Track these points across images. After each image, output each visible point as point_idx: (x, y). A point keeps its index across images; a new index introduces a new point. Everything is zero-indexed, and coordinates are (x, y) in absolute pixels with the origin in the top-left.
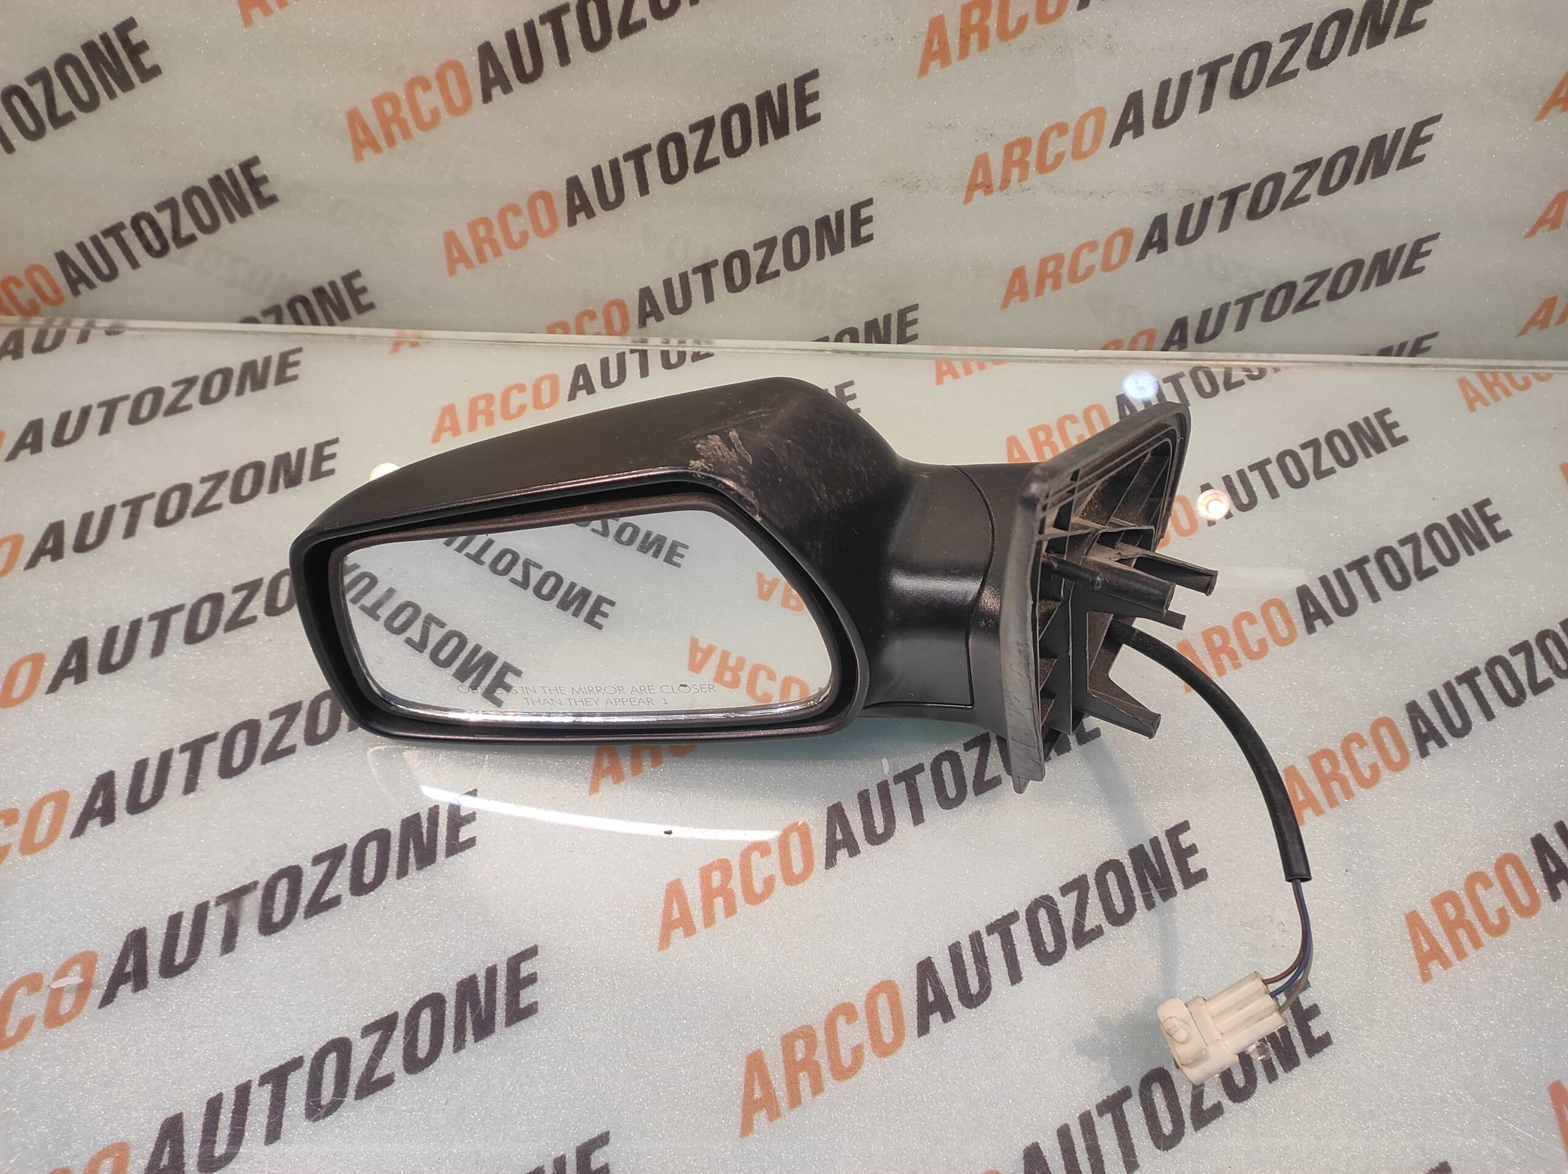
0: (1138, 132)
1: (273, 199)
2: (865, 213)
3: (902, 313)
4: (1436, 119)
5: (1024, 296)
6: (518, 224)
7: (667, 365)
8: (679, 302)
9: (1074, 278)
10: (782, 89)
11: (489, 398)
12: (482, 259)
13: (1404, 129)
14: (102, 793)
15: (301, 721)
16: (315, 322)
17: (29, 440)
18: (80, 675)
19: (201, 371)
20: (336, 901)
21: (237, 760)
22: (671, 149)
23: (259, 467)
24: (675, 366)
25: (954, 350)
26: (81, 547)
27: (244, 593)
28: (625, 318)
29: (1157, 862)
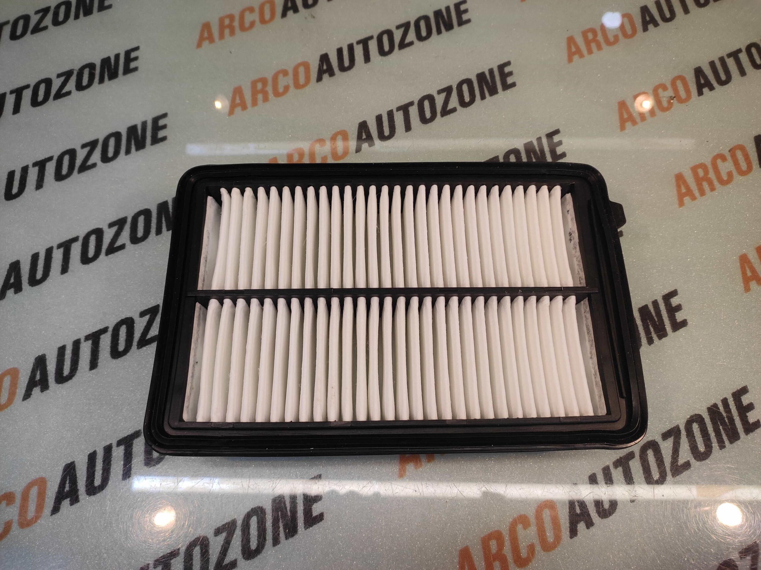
11: (231, 17)
14: (13, 274)
15: (127, 229)
21: (91, 253)
27: (87, 149)
29: (656, 316)
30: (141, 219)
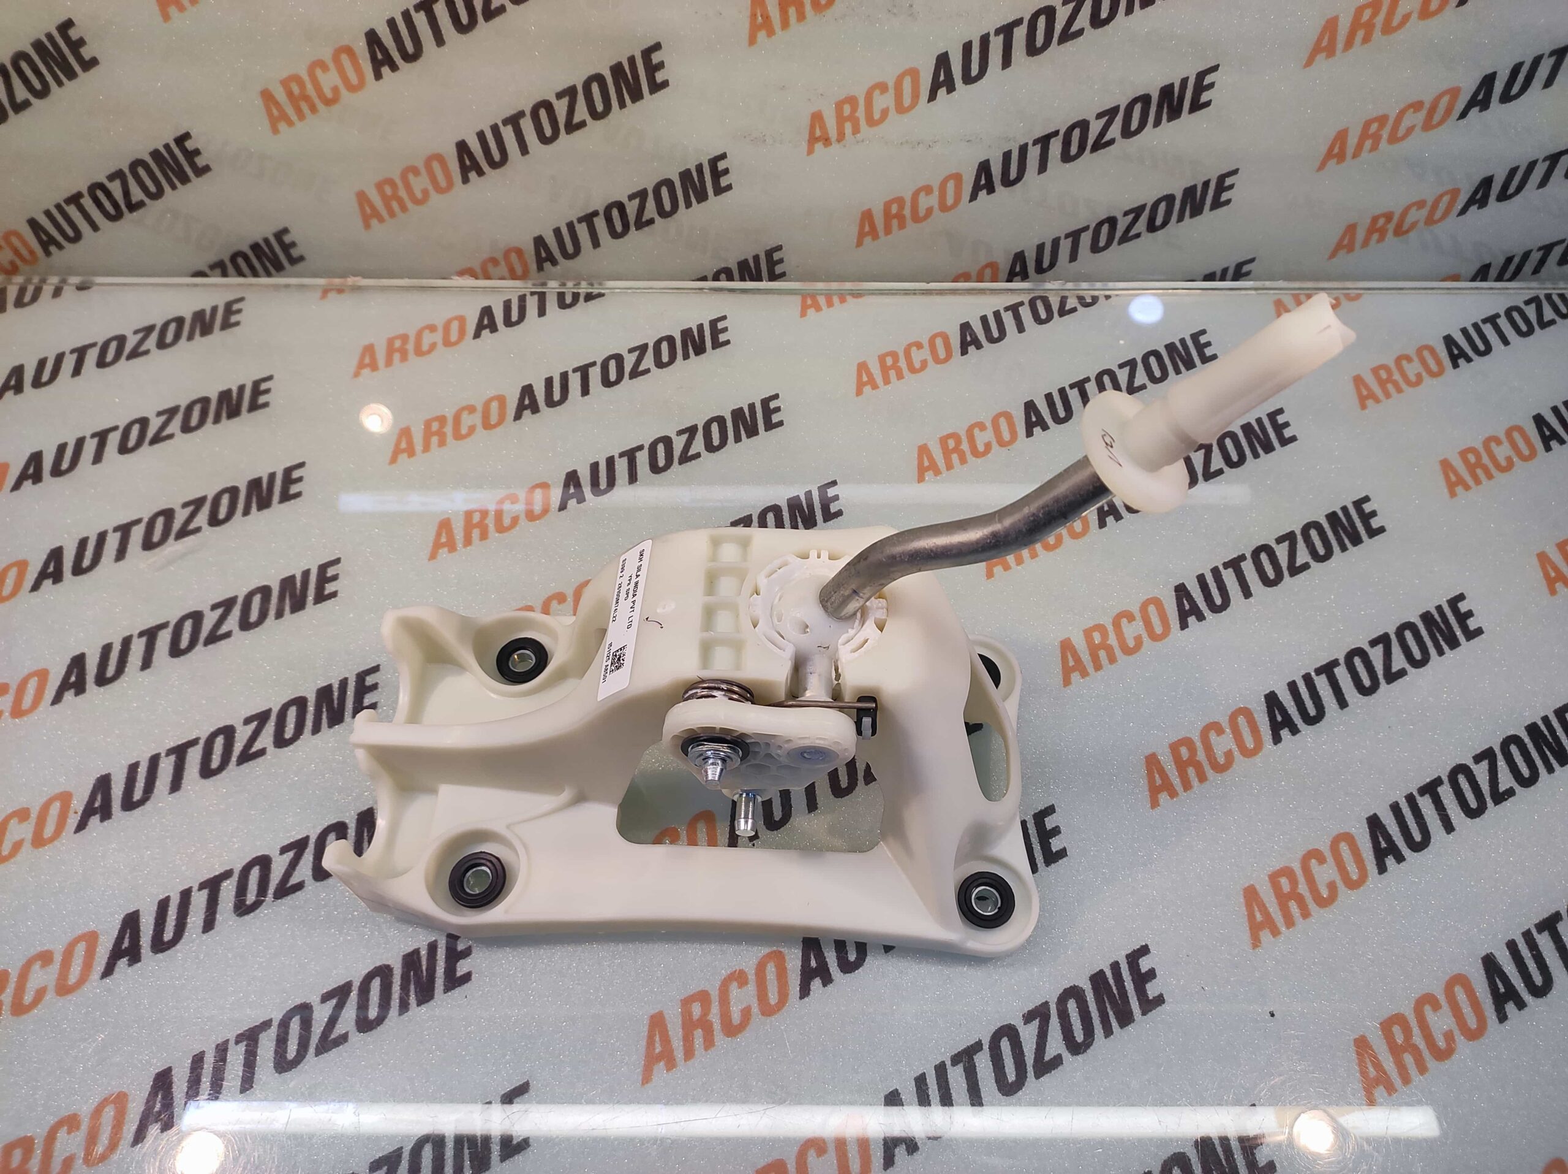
0: (951, 89)
1: (207, 169)
2: (721, 165)
3: (769, 253)
4: (1215, 68)
5: (875, 235)
6: (420, 183)
7: (563, 305)
8: (570, 249)
9: (916, 219)
10: (632, 60)
11: (404, 338)
12: (392, 214)
13: (1188, 78)
14: (75, 670)
15: (236, 612)
16: (255, 274)
17: (13, 383)
18: (57, 577)
19: (158, 319)
20: (262, 752)
21: (184, 643)
22: (543, 113)
23: (205, 401)
24: (570, 306)
25: (820, 285)
26: (57, 472)
27: (191, 508)
28: (525, 266)
30: (257, 600)
